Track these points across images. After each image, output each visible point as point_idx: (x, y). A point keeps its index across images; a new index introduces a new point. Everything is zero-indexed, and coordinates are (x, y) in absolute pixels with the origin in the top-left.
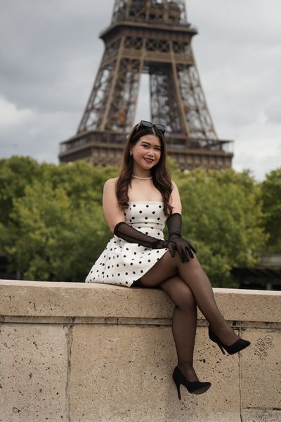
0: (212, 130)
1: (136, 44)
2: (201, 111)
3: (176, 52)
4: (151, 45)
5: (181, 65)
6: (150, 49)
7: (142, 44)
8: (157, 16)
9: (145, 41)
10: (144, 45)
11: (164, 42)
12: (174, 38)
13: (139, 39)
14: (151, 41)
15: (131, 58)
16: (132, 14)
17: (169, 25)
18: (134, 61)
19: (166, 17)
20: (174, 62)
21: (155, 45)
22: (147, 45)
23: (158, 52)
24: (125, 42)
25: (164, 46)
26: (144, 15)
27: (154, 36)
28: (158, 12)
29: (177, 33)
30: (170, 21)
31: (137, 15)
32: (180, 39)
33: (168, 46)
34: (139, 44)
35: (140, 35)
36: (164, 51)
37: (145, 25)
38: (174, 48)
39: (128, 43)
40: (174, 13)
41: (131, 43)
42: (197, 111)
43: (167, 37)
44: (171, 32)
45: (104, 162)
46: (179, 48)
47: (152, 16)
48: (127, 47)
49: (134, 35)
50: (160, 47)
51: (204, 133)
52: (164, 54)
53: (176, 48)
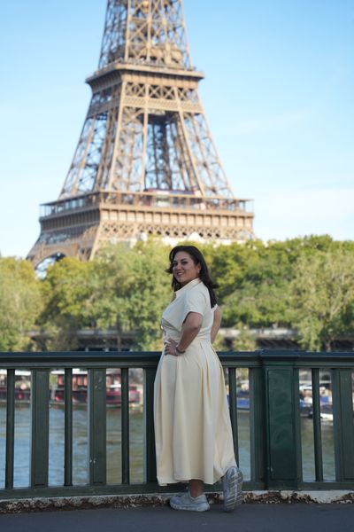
0: (226, 188)
1: (138, 90)
2: (210, 167)
3: (182, 99)
4: (154, 92)
5: (190, 114)
6: (154, 96)
7: (144, 91)
8: (159, 59)
9: (147, 87)
10: (147, 91)
11: (169, 88)
12: (179, 83)
13: (141, 85)
14: (154, 87)
15: (135, 106)
16: (131, 56)
17: (173, 68)
18: (138, 109)
19: (168, 60)
20: (181, 111)
21: (159, 92)
22: (150, 91)
23: (162, 99)
24: (126, 88)
25: (169, 93)
26: (145, 58)
27: (157, 81)
28: (159, 54)
29: (182, 78)
30: (174, 64)
31: (137, 57)
32: (186, 84)
33: (173, 93)
34: (141, 90)
35: (143, 79)
36: (169, 98)
37: (148, 69)
38: (179, 95)
39: (130, 88)
40: (177, 55)
41: (133, 89)
42: (205, 165)
43: (171, 83)
44: (175, 77)
45: (115, 227)
46: (185, 94)
47: (154, 58)
48: (128, 94)
49: (136, 80)
50: (165, 93)
51: (214, 190)
52: (168, 101)
53: (182, 94)
